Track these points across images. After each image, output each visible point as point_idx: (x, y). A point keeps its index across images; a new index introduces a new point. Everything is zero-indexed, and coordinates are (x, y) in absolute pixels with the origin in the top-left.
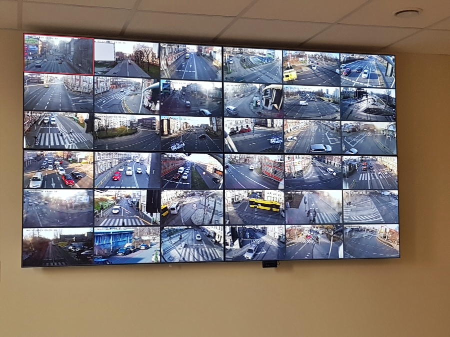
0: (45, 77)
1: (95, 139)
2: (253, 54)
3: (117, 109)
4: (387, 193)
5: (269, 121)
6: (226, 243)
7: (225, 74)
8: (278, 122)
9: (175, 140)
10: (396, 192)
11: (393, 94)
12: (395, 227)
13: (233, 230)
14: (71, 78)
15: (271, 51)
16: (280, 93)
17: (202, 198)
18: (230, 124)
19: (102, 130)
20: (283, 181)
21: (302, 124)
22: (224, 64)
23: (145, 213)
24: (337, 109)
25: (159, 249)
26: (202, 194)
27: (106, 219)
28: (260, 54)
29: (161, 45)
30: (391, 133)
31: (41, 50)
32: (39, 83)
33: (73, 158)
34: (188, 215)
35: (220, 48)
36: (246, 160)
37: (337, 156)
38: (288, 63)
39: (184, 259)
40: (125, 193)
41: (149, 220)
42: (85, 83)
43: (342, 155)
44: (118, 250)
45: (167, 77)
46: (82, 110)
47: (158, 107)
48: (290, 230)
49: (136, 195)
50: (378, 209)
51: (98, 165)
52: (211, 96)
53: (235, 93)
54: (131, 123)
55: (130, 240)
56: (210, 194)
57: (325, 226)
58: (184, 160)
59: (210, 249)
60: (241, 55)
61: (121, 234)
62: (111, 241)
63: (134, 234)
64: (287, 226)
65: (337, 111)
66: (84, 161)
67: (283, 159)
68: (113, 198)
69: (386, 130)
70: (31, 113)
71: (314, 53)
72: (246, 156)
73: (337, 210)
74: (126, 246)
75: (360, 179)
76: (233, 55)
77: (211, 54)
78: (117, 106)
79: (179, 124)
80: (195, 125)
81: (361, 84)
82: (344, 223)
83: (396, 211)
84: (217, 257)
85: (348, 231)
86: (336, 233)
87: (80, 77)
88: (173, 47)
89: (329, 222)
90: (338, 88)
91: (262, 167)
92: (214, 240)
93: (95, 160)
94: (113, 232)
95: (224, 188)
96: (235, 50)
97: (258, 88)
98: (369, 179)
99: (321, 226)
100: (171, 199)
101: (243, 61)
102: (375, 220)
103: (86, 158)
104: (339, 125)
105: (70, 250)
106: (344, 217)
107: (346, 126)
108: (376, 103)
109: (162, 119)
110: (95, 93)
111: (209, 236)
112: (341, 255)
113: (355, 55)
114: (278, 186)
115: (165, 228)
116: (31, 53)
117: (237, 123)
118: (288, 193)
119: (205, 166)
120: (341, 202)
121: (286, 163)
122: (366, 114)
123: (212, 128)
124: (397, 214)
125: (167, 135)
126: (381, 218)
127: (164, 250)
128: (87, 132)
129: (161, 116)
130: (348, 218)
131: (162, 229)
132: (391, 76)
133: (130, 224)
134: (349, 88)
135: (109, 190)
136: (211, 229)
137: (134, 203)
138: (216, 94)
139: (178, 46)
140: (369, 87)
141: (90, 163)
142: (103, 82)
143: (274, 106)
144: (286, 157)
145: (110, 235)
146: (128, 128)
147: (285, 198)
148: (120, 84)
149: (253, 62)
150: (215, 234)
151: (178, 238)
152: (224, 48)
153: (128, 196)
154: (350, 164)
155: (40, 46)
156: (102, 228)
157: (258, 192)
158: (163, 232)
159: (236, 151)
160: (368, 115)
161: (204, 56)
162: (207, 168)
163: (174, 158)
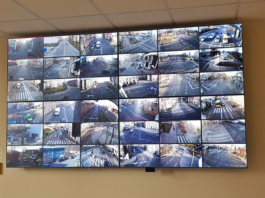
0: (18, 62)
1: (44, 94)
2: (137, 34)
3: (56, 76)
4: (236, 121)
5: (148, 76)
6: (120, 156)
7: (120, 49)
8: (155, 77)
9: (89, 92)
10: (243, 121)
11: (240, 50)
12: (243, 146)
13: (125, 148)
14: (31, 61)
15: (149, 31)
16: (156, 58)
17: (105, 128)
18: (123, 80)
19: (47, 89)
20: (158, 115)
21: (171, 77)
22: (119, 43)
23: (71, 137)
24: (197, 65)
25: (79, 159)
26: (106, 125)
27: (50, 141)
28: (142, 34)
29: (81, 36)
30: (239, 78)
31: (16, 47)
32: (15, 65)
33: (32, 106)
34: (97, 138)
35: (116, 33)
36: (133, 102)
37: (197, 97)
38: (161, 37)
39: (94, 165)
40: (60, 125)
41: (74, 141)
42: (39, 63)
43: (201, 96)
44: (56, 159)
45: (84, 55)
46: (37, 78)
47: (79, 73)
48: (163, 148)
49: (66, 126)
50: (229, 133)
51: (46, 109)
52: (111, 63)
53: (126, 60)
54: (64, 84)
55: (63, 153)
56: (110, 125)
57: (188, 145)
58: (94, 104)
59: (110, 159)
60: (129, 36)
61: (58, 149)
62: (52, 153)
63: (65, 149)
64: (161, 145)
65: (197, 66)
66: (38, 107)
67: (158, 100)
68: (53, 128)
69: (235, 77)
70: (11, 82)
71: (179, 29)
72: (133, 100)
73: (197, 134)
74: (61, 157)
75: (214, 112)
76: (125, 37)
77: (110, 37)
78: (56, 74)
79: (91, 82)
80: (101, 82)
81: (215, 46)
82: (202, 143)
83: (244, 135)
84: (115, 165)
85: (206, 148)
86: (197, 150)
87: (36, 60)
88: (87, 36)
89: (192, 142)
90: (198, 51)
91: (143, 106)
92: (113, 154)
93: (44, 106)
94: (53, 148)
95: (119, 121)
96: (126, 34)
97: (141, 56)
98: (222, 112)
99: (185, 145)
100: (86, 128)
101: (131, 39)
102: (226, 140)
103: (39, 106)
104: (198, 76)
105: (31, 158)
106: (203, 139)
107: (204, 76)
108: (227, 58)
109: (81, 80)
110: (44, 68)
111: (110, 151)
112: (200, 164)
113: (210, 26)
114: (155, 119)
115: (83, 146)
116: (11, 49)
117: (127, 79)
118: (162, 123)
119: (107, 108)
120: (200, 128)
121: (160, 103)
122: (219, 67)
123: (112, 83)
124: (245, 137)
125: (84, 90)
126: (232, 139)
127: (82, 159)
128: (40, 90)
129: (81, 78)
130: (205, 139)
131: (81, 146)
132: (239, 38)
133: (63, 144)
134: (206, 50)
135: (51, 124)
136: (111, 147)
137: (65, 131)
138: (114, 62)
139: (91, 35)
140: (221, 48)
141: (41, 108)
142: (49, 61)
143: (152, 67)
144: (160, 99)
145: (52, 150)
146: (62, 87)
147: (159, 126)
148: (58, 61)
149: (137, 39)
150: (113, 150)
151: (90, 153)
152: (119, 33)
153: (62, 127)
154: (207, 102)
155: (16, 45)
156: (47, 146)
157: (141, 123)
158: (82, 149)
159: (126, 97)
160: (221, 67)
161: (106, 39)
162: (108, 109)
163: (88, 103)
